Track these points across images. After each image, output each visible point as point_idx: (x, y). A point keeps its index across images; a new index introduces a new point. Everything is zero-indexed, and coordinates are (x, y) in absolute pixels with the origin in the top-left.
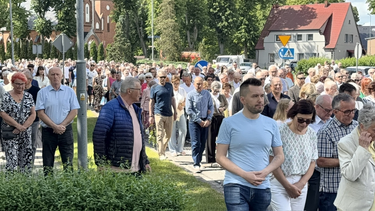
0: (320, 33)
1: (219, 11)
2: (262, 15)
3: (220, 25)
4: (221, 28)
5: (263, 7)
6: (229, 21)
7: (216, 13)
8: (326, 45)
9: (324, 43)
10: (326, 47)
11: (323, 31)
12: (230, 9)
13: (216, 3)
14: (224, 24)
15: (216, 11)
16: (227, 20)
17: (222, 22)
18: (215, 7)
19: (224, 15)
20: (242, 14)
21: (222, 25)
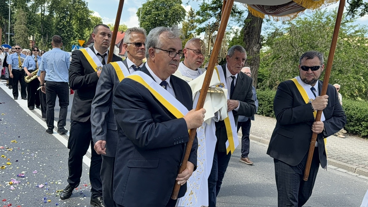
0: (117, 46)
1: (62, 27)
2: (89, 34)
3: (63, 35)
4: (63, 37)
5: (89, 29)
6: (68, 34)
7: (61, 28)
8: (120, 53)
9: (119, 52)
10: (120, 54)
11: (118, 46)
12: (69, 27)
13: (61, 22)
14: (65, 34)
15: (61, 27)
16: (67, 33)
17: (64, 34)
18: (60, 25)
19: (65, 30)
20: (77, 31)
21: (64, 35)
